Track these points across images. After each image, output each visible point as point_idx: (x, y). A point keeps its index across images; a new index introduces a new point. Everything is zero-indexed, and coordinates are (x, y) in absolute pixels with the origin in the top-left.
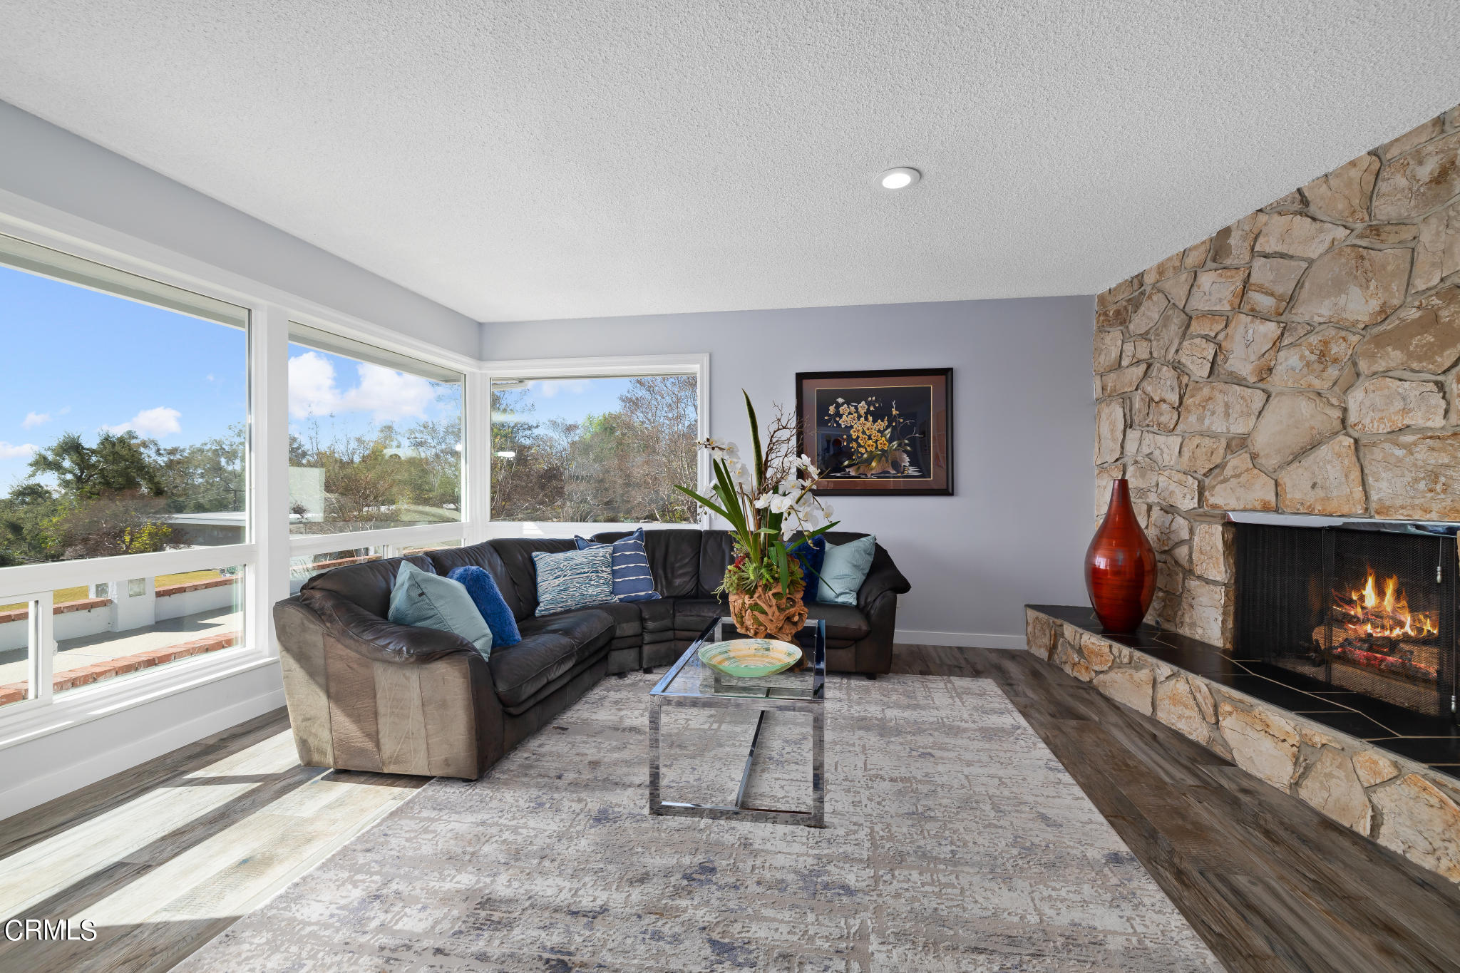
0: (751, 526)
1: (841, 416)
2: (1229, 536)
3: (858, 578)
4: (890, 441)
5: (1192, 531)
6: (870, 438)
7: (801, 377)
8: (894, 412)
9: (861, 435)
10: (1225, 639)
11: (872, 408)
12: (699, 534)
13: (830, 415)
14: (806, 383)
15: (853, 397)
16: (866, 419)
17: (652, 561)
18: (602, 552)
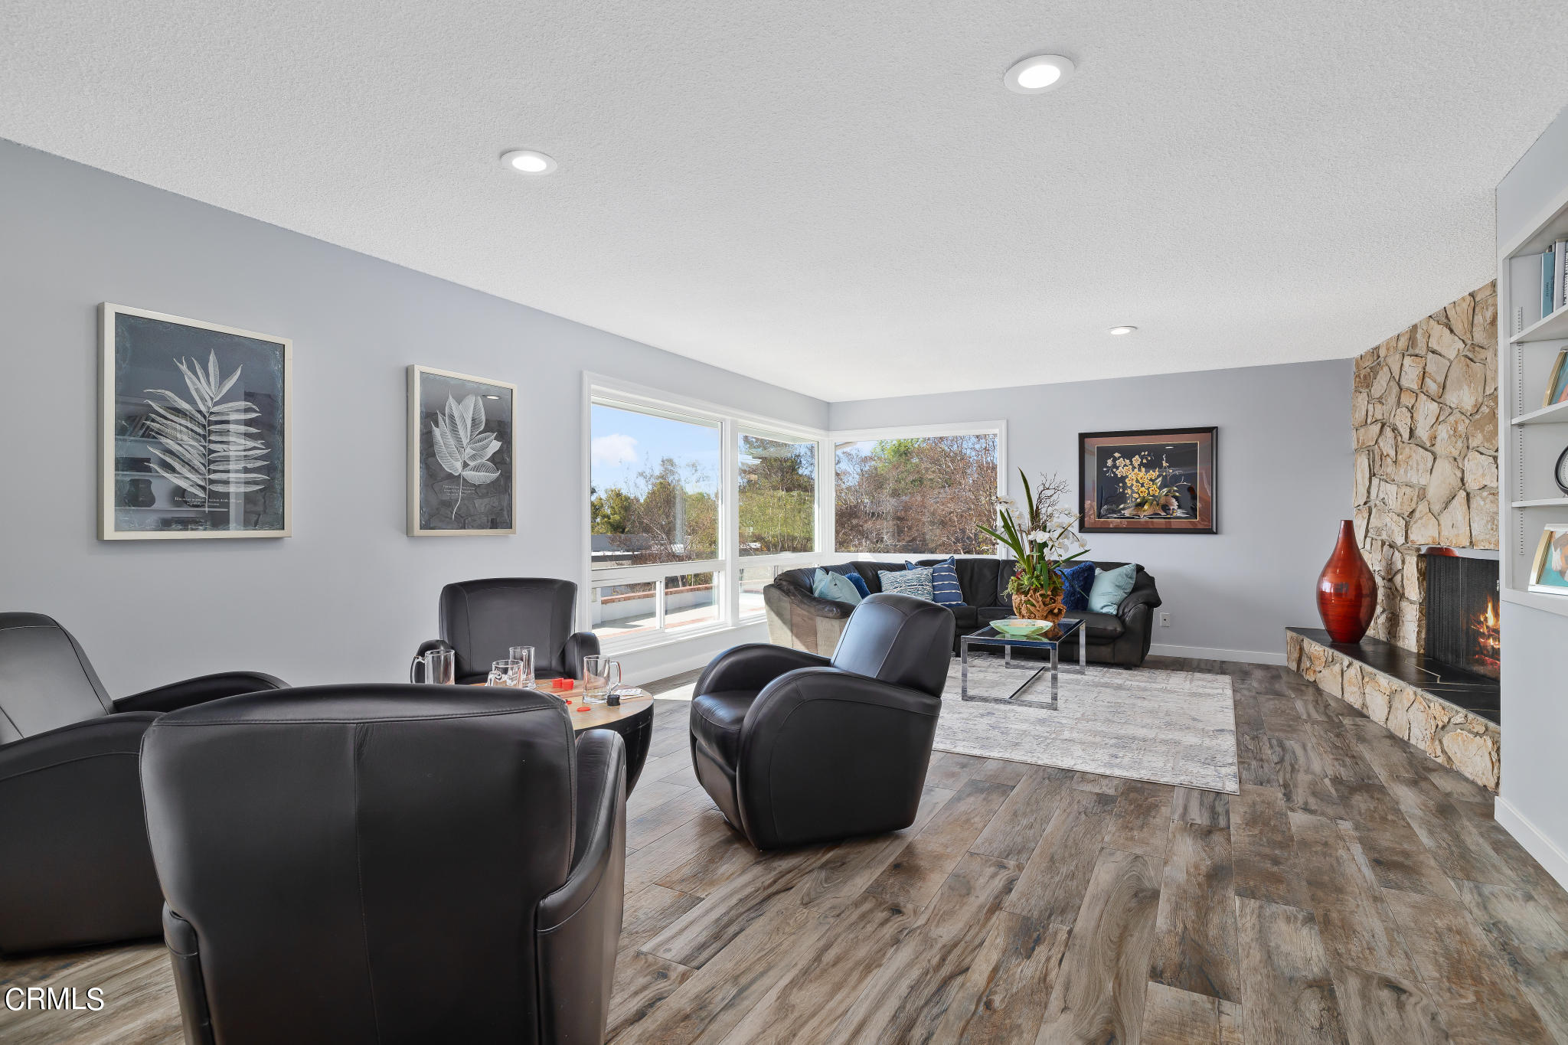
0: (1027, 551)
1: (1117, 468)
2: (1423, 565)
3: (1120, 595)
4: (1160, 488)
5: (1403, 562)
6: (1142, 485)
7: (1083, 437)
8: (1165, 464)
9: (1135, 483)
10: (1419, 646)
11: (1144, 461)
12: (997, 562)
13: (1108, 467)
14: (1088, 441)
15: (1128, 453)
16: (1140, 470)
17: (961, 580)
18: (925, 572)
